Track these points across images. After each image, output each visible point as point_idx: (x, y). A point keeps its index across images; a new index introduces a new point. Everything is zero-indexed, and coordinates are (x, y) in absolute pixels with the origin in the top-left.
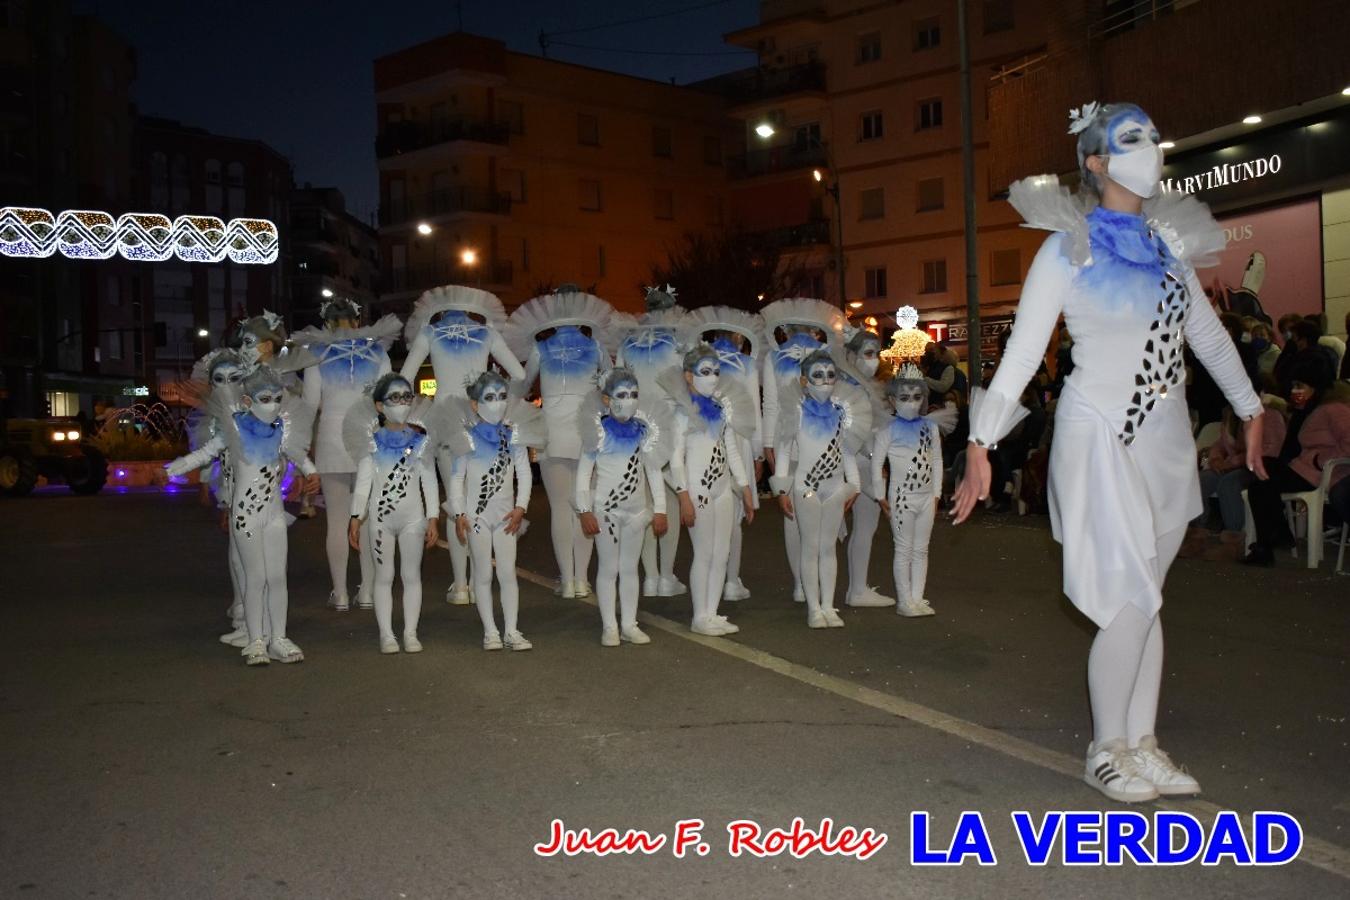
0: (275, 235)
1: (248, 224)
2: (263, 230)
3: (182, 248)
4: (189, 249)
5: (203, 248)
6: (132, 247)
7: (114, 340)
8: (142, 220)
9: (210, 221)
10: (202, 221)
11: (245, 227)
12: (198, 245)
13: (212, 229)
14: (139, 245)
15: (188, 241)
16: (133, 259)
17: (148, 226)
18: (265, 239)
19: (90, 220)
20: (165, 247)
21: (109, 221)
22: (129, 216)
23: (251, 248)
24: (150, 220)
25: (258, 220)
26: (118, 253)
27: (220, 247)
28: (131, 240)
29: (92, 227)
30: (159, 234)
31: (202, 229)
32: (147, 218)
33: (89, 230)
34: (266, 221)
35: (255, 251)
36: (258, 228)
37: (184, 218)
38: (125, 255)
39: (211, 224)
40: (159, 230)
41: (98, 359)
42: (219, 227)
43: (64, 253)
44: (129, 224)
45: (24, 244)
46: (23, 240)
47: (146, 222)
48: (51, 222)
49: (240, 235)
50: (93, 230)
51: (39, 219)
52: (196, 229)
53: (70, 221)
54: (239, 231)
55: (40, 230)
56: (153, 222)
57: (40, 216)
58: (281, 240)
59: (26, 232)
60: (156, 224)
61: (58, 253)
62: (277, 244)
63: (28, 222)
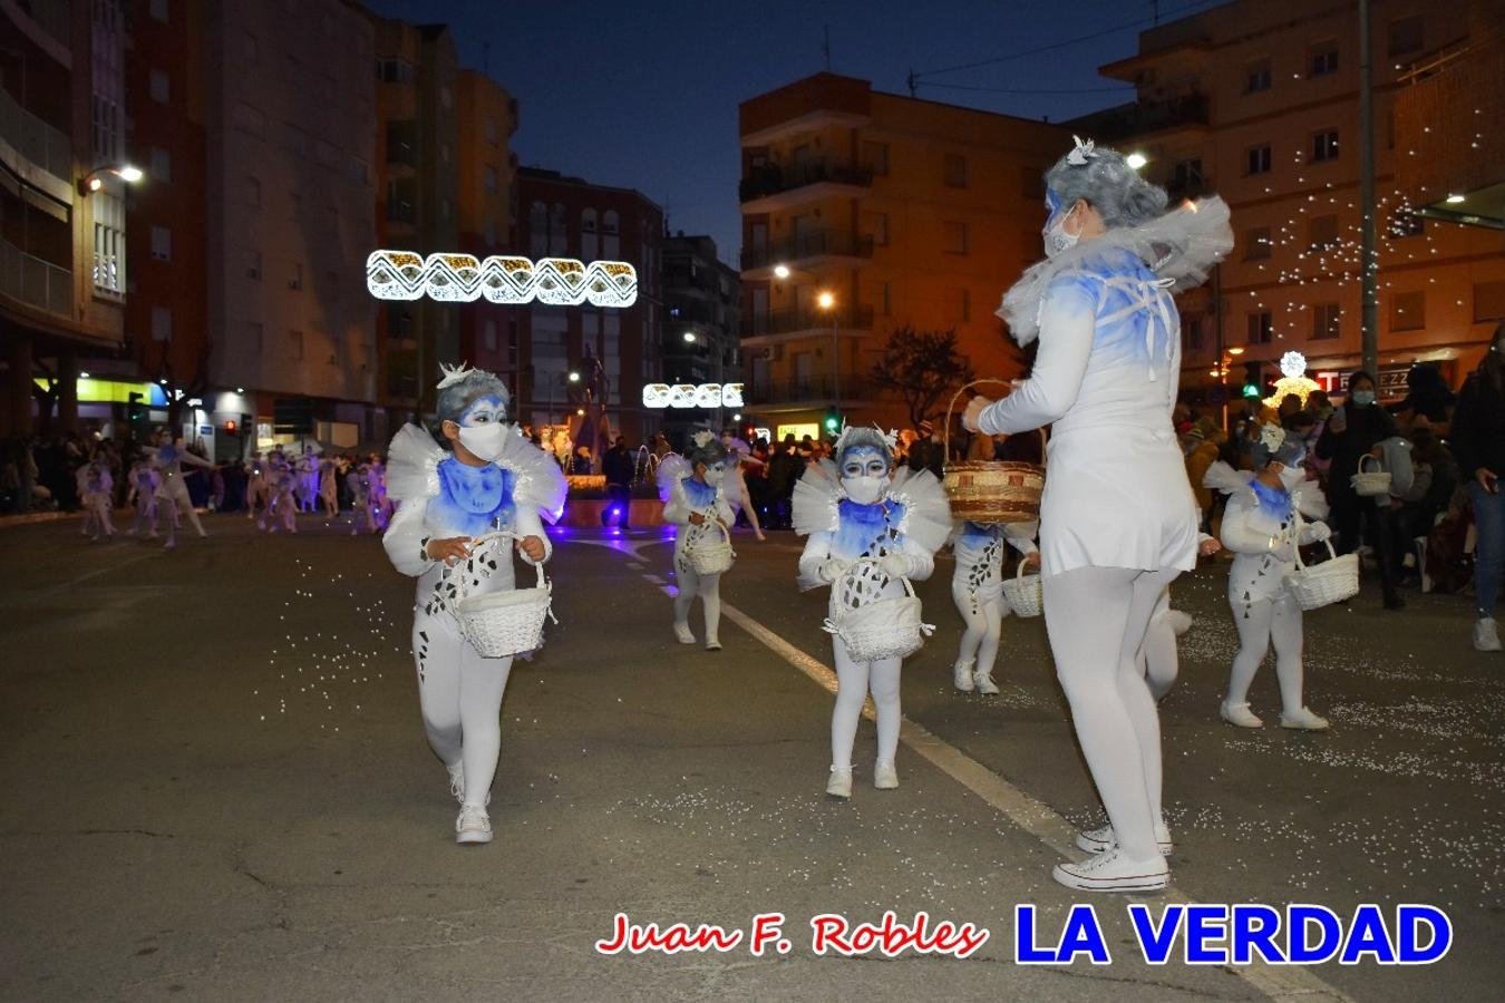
0: (633, 278)
1: (607, 267)
2: (622, 272)
3: (544, 291)
4: (550, 291)
5: (564, 291)
6: (496, 290)
8: (506, 263)
9: (571, 265)
10: (563, 264)
11: (605, 270)
12: (559, 288)
13: (573, 272)
14: (501, 289)
15: (549, 284)
16: (497, 301)
17: (511, 269)
18: (624, 281)
19: (457, 263)
20: (528, 289)
21: (474, 264)
22: (493, 259)
23: (609, 291)
24: (514, 264)
25: (617, 263)
26: (482, 296)
27: (580, 290)
28: (495, 283)
29: (460, 270)
30: (522, 277)
31: (562, 271)
32: (511, 261)
33: (456, 273)
34: (625, 264)
35: (614, 293)
36: (618, 270)
37: (547, 261)
38: (489, 298)
39: (571, 266)
40: (522, 274)
42: (579, 270)
43: (432, 295)
44: (494, 267)
45: (394, 287)
46: (394, 282)
47: (509, 265)
48: (420, 265)
49: (599, 277)
50: (459, 273)
51: (409, 262)
52: (558, 271)
53: (438, 264)
54: (598, 274)
55: (410, 273)
56: (517, 265)
57: (410, 259)
58: (639, 283)
59: (396, 275)
60: (519, 267)
61: (426, 295)
62: (636, 286)
63: (399, 265)
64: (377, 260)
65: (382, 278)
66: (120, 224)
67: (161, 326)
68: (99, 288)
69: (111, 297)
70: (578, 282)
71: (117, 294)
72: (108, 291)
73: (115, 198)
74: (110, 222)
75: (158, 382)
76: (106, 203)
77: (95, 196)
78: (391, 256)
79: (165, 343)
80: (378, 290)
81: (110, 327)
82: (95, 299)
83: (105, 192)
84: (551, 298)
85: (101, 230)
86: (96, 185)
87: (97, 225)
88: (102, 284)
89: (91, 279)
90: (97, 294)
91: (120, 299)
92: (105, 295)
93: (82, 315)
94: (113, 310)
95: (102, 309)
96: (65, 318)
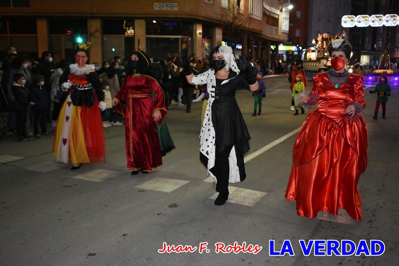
3: (386, 23)
4: (388, 23)
5: (392, 23)
6: (373, 23)
7: (380, 43)
12: (390, 22)
13: (394, 18)
14: (375, 23)
16: (374, 26)
19: (364, 17)
20: (381, 23)
21: (368, 17)
22: (373, 16)
26: (370, 25)
27: (396, 22)
28: (373, 21)
31: (392, 17)
37: (387, 15)
38: (372, 25)
39: (394, 16)
40: (380, 19)
41: (375, 47)
42: (396, 17)
43: (357, 26)
44: (373, 18)
45: (348, 24)
47: (377, 17)
48: (354, 19)
50: (364, 20)
52: (390, 18)
53: (359, 18)
55: (352, 20)
56: (379, 17)
57: (352, 17)
59: (348, 21)
61: (356, 26)
63: (350, 19)
64: (345, 18)
65: (345, 22)
66: (288, 16)
67: (298, 33)
68: (283, 31)
69: (286, 32)
70: (395, 20)
71: (287, 31)
72: (285, 31)
73: (287, 11)
74: (286, 16)
75: (296, 46)
76: (286, 13)
77: (283, 12)
78: (348, 17)
79: (298, 37)
80: (344, 25)
81: (285, 38)
82: (283, 33)
83: (285, 11)
84: (387, 25)
85: (284, 18)
88: (284, 30)
89: (282, 29)
90: (283, 32)
91: (288, 32)
92: (284, 32)
93: (280, 36)
94: (286, 35)
95: (284, 35)
96: (277, 37)
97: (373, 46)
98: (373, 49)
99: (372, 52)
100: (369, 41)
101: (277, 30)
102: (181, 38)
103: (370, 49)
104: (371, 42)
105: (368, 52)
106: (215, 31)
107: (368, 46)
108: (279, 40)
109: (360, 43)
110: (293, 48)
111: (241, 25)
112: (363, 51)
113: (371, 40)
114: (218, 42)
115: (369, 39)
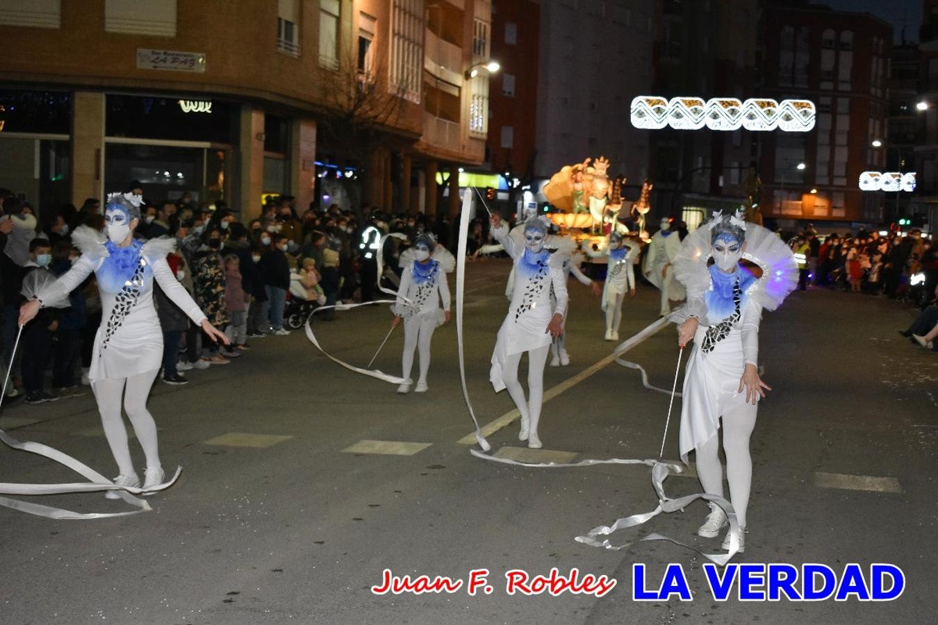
0: (812, 110)
1: (794, 104)
2: (805, 107)
3: (748, 121)
4: (752, 122)
5: (762, 121)
6: (715, 121)
7: (735, 173)
8: (723, 103)
10: (763, 103)
11: (792, 106)
12: (759, 119)
13: (769, 108)
14: (718, 121)
15: (752, 116)
16: (716, 129)
17: (726, 107)
18: (805, 113)
19: (690, 104)
20: (736, 121)
21: (701, 104)
22: (714, 100)
23: (794, 121)
24: (729, 103)
25: (801, 101)
26: (706, 125)
27: (774, 120)
28: (715, 116)
29: (691, 108)
30: (733, 112)
31: (762, 107)
32: (726, 102)
33: (689, 110)
34: (807, 101)
35: (799, 122)
36: (802, 106)
37: (752, 100)
38: (711, 127)
39: (769, 104)
40: (733, 110)
41: (721, 183)
42: (774, 107)
43: (672, 126)
44: (715, 106)
45: (648, 120)
46: (647, 117)
47: (725, 104)
48: (665, 105)
49: (788, 111)
50: (691, 110)
51: (658, 104)
52: (759, 108)
53: (678, 105)
54: (788, 109)
55: (659, 111)
56: (730, 104)
57: (659, 102)
58: (817, 115)
59: (649, 112)
60: (731, 105)
61: (668, 125)
62: (814, 117)
63: (653, 105)
64: (639, 104)
65: (641, 114)
66: (485, 92)
67: (507, 140)
68: (473, 132)
69: (480, 136)
70: (772, 115)
71: (482, 134)
72: (478, 133)
73: (484, 78)
74: (481, 93)
75: (503, 175)
76: (479, 81)
77: (473, 81)
78: (648, 100)
79: (509, 150)
80: (637, 122)
81: (478, 153)
82: (471, 138)
83: (479, 76)
84: (752, 126)
85: (476, 98)
86: (474, 73)
87: (474, 96)
88: (475, 129)
89: (469, 128)
90: (472, 135)
91: (484, 137)
92: (475, 136)
93: (464, 147)
94: (480, 143)
95: (474, 143)
96: (455, 150)
97: (714, 181)
98: (715, 190)
99: (712, 198)
100: (704, 168)
101: (456, 131)
102: (208, 149)
103: (707, 190)
104: (709, 172)
105: (703, 197)
106: (298, 130)
107: (702, 180)
108: (461, 158)
109: (681, 174)
110: (496, 181)
111: (375, 117)
112: (688, 196)
113: (709, 165)
114: (304, 160)
115: (704, 162)
